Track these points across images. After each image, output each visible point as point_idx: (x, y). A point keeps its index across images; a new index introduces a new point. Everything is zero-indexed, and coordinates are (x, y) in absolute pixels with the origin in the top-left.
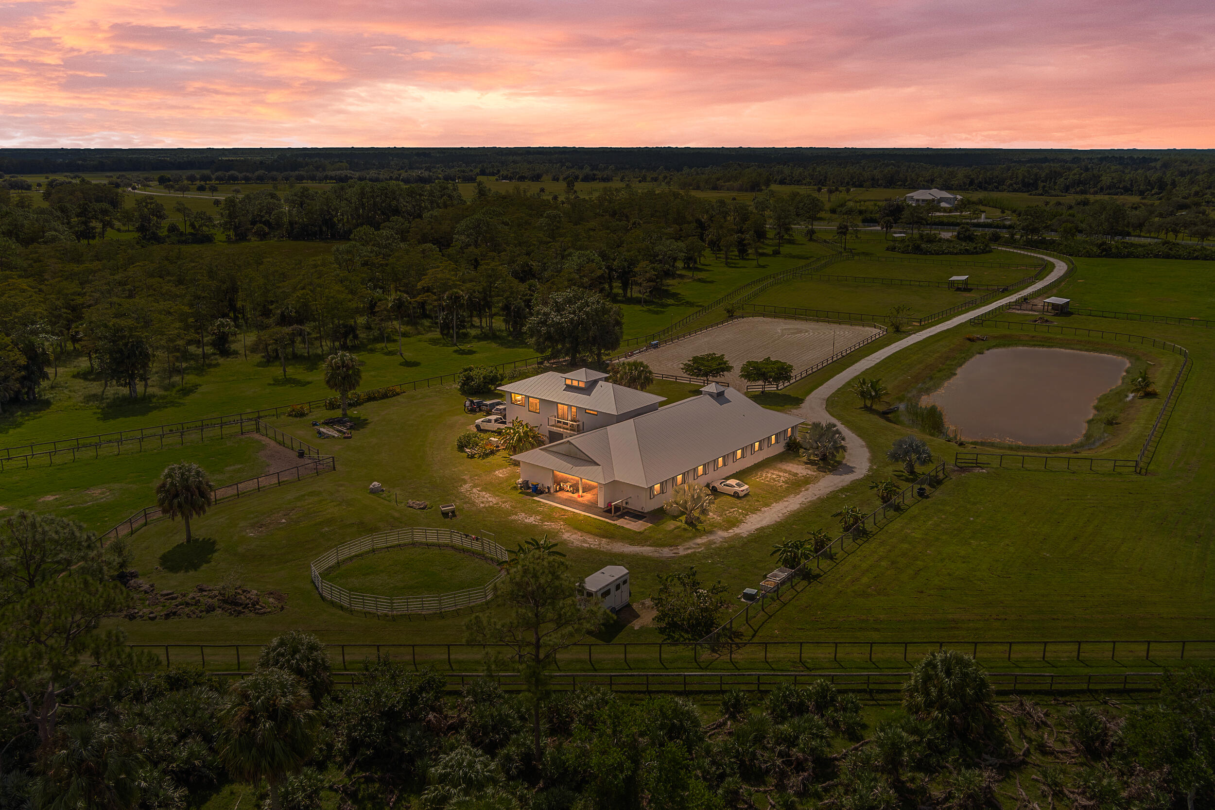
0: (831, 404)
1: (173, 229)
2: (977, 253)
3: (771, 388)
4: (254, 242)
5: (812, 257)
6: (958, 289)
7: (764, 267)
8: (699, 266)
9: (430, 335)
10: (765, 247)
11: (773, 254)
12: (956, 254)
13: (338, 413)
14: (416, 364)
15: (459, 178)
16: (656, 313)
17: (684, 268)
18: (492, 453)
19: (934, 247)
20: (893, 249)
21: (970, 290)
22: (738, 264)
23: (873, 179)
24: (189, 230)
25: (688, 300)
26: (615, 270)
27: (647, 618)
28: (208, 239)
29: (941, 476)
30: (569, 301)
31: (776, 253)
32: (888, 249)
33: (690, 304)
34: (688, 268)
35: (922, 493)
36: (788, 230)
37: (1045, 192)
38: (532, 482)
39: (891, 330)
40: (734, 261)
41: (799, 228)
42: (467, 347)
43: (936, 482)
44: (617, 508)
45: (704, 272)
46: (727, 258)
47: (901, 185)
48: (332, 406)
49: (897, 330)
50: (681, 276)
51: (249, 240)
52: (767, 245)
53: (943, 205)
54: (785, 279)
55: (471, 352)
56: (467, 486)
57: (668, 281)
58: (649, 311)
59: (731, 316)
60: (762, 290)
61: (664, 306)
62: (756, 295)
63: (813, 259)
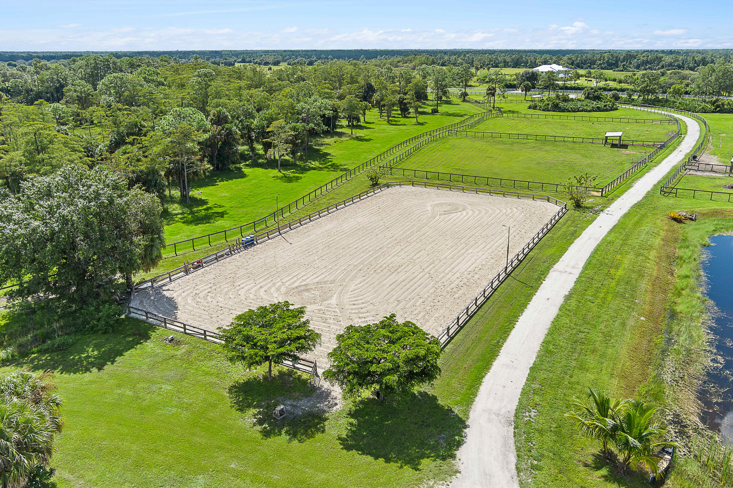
2: (607, 110)
5: (465, 115)
6: (614, 146)
7: (422, 124)
8: (363, 124)
10: (426, 107)
11: (432, 112)
12: (590, 111)
16: (289, 180)
17: (348, 126)
19: (570, 105)
20: (535, 108)
21: (625, 146)
22: (399, 121)
23: (505, 62)
25: (335, 161)
26: (253, 130)
31: (435, 111)
32: (530, 108)
33: (335, 167)
34: (350, 126)
36: (445, 93)
37: (625, 69)
39: (570, 204)
40: (396, 119)
41: (454, 91)
45: (365, 130)
46: (388, 117)
47: (524, 66)
49: (578, 205)
50: (340, 135)
52: (428, 105)
53: (561, 75)
54: (441, 136)
57: (326, 140)
58: (285, 176)
59: (375, 184)
60: (417, 149)
61: (304, 170)
62: (409, 155)
63: (466, 117)
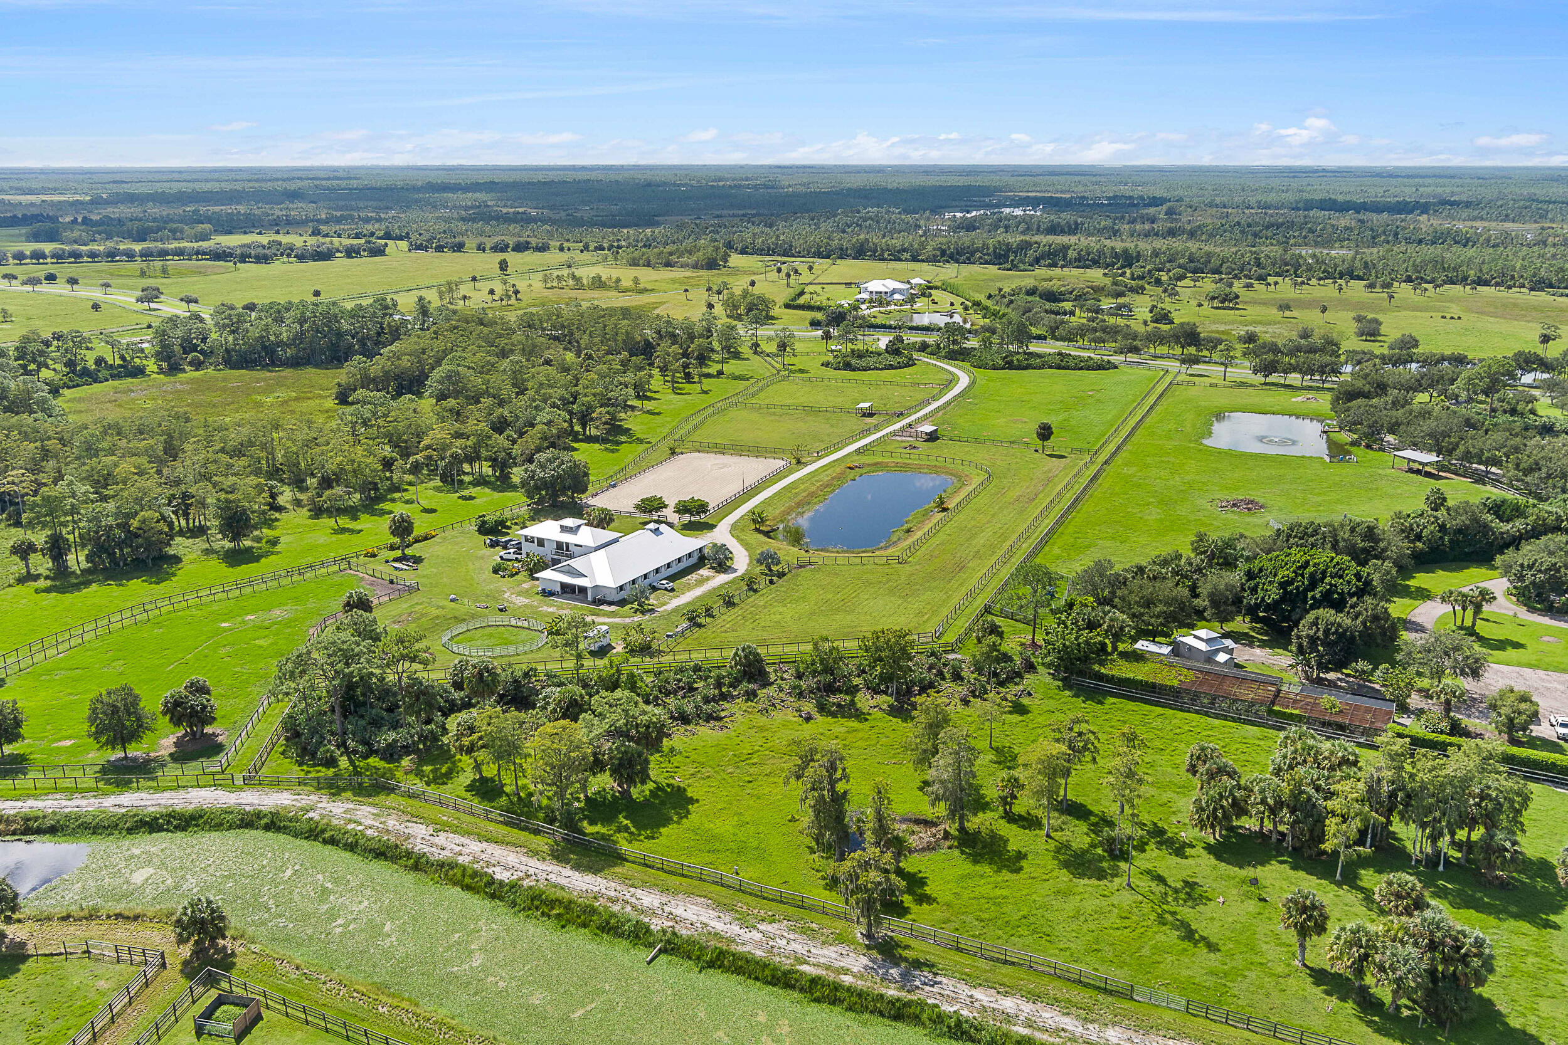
0: (734, 529)
1: (99, 361)
2: (900, 368)
3: (696, 518)
4: (191, 374)
5: (752, 377)
6: (864, 415)
7: (706, 392)
8: (648, 394)
9: (432, 484)
11: (717, 374)
12: (878, 370)
13: (398, 553)
14: (433, 511)
15: (364, 250)
16: (613, 451)
18: (517, 573)
19: (863, 363)
20: (828, 364)
21: (873, 415)
22: (683, 389)
24: (118, 362)
25: (638, 436)
27: (619, 648)
28: (139, 372)
29: (786, 570)
30: (549, 460)
31: (721, 373)
32: (824, 364)
33: (640, 441)
34: (638, 397)
35: (771, 582)
37: (1014, 266)
38: (548, 589)
39: (794, 461)
40: (680, 386)
42: (466, 493)
43: (781, 575)
44: (599, 600)
45: (652, 402)
46: (674, 382)
48: (392, 548)
49: (799, 462)
50: (633, 408)
51: (184, 371)
53: (896, 296)
54: (723, 408)
55: (472, 498)
56: (506, 595)
57: (622, 415)
58: (607, 449)
59: (673, 453)
60: (702, 422)
61: (619, 443)
62: (695, 428)
63: (752, 381)
